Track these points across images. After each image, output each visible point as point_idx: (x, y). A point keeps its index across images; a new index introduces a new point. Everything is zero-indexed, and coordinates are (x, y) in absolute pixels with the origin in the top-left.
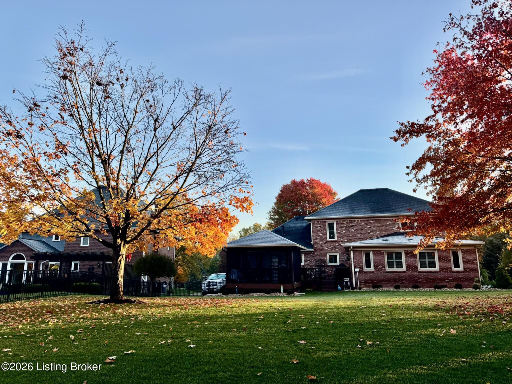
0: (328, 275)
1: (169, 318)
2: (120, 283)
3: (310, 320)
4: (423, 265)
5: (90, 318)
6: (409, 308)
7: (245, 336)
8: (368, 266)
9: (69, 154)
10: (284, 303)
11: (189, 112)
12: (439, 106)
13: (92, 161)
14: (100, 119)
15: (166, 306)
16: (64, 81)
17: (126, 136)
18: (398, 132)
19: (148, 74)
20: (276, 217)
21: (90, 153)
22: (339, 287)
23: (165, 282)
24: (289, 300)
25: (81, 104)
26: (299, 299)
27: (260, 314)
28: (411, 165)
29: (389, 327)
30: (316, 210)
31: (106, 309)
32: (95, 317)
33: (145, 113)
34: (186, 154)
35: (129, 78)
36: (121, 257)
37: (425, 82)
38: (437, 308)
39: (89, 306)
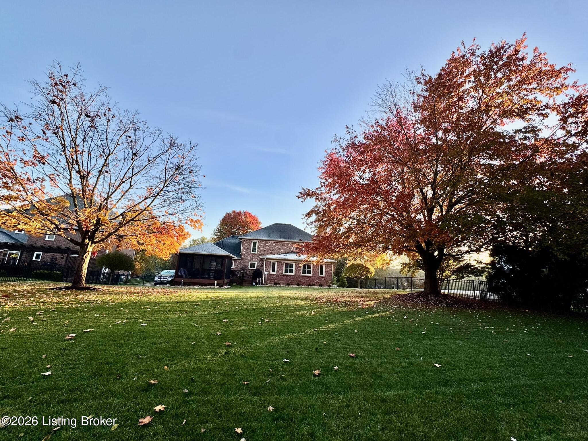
0: (248, 276)
1: (126, 303)
2: (83, 274)
3: (232, 306)
4: (304, 272)
5: (51, 302)
6: (292, 299)
7: (186, 317)
8: (273, 271)
9: (46, 164)
10: (216, 294)
11: (163, 153)
12: (324, 183)
13: (70, 175)
14: (83, 143)
15: (123, 293)
16: (52, 105)
17: (106, 160)
18: (301, 193)
19: (133, 117)
20: (219, 234)
21: (69, 168)
22: (254, 284)
23: (124, 274)
24: (219, 292)
25: (66, 127)
26: (226, 291)
27: (198, 302)
28: (305, 214)
29: (279, 310)
30: (247, 232)
31: (67, 295)
32: (55, 301)
33: (126, 145)
34: (156, 182)
35: (115, 116)
36: (87, 254)
37: (318, 168)
38: (307, 299)
39: (49, 291)
